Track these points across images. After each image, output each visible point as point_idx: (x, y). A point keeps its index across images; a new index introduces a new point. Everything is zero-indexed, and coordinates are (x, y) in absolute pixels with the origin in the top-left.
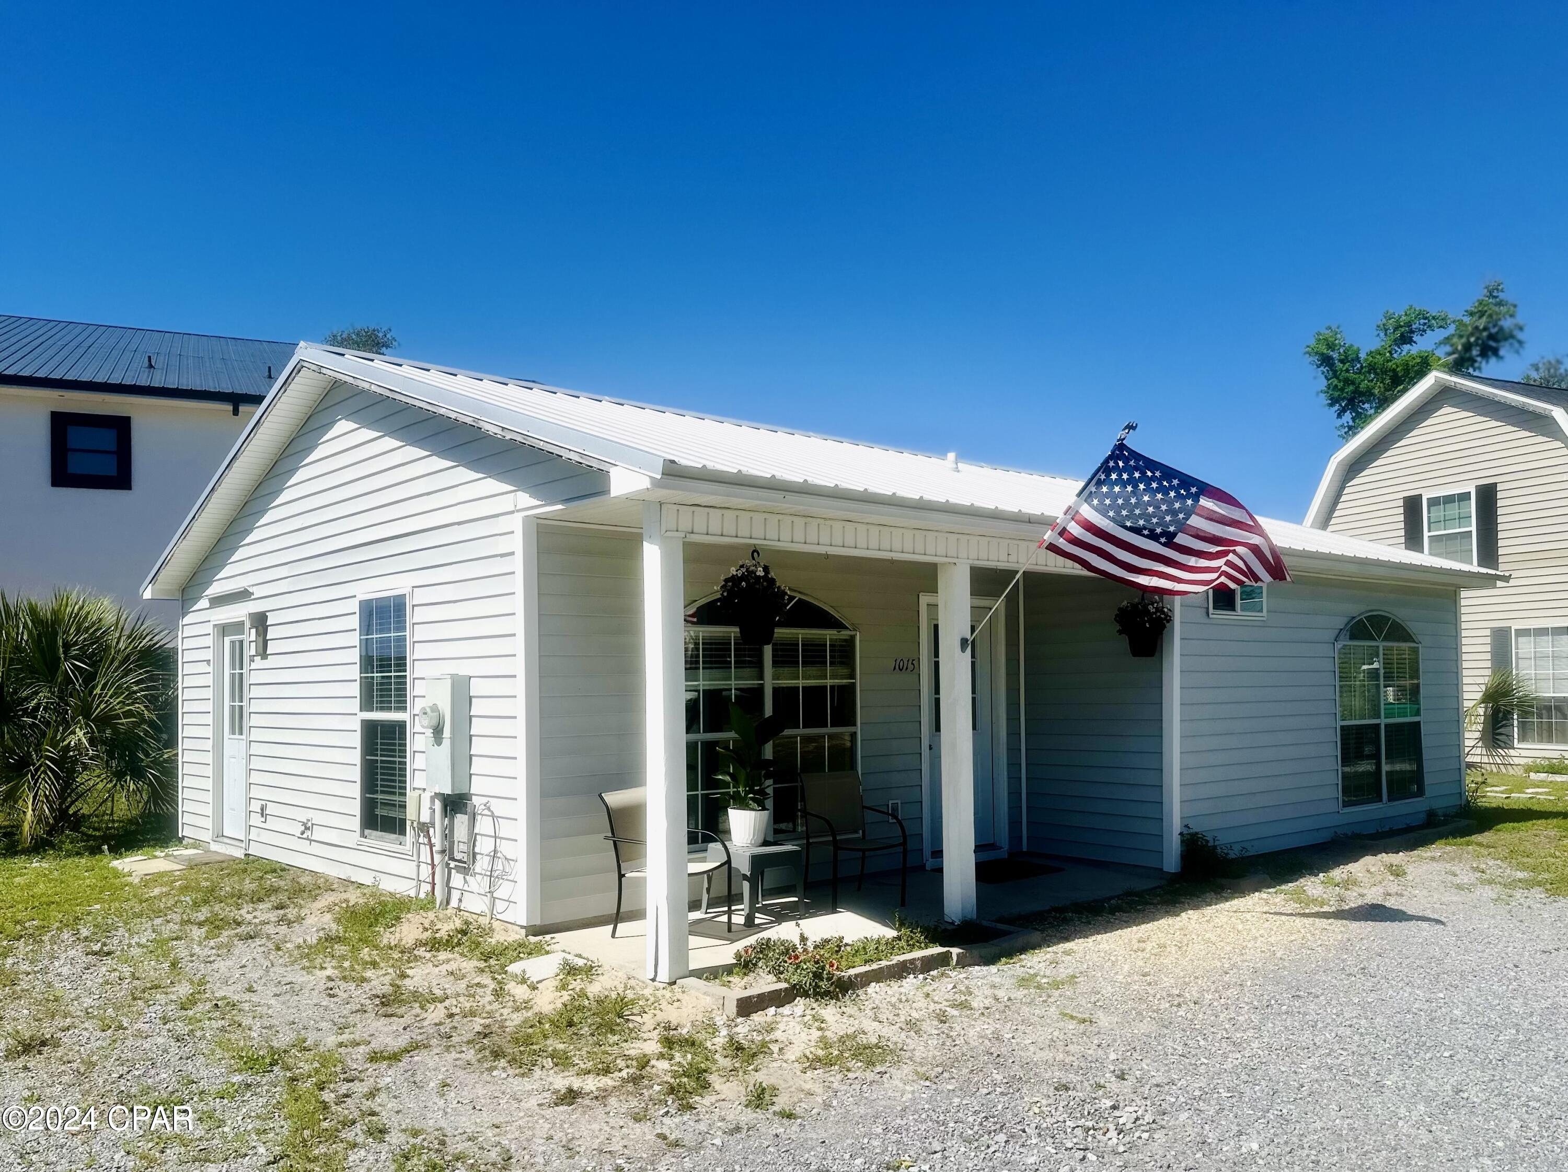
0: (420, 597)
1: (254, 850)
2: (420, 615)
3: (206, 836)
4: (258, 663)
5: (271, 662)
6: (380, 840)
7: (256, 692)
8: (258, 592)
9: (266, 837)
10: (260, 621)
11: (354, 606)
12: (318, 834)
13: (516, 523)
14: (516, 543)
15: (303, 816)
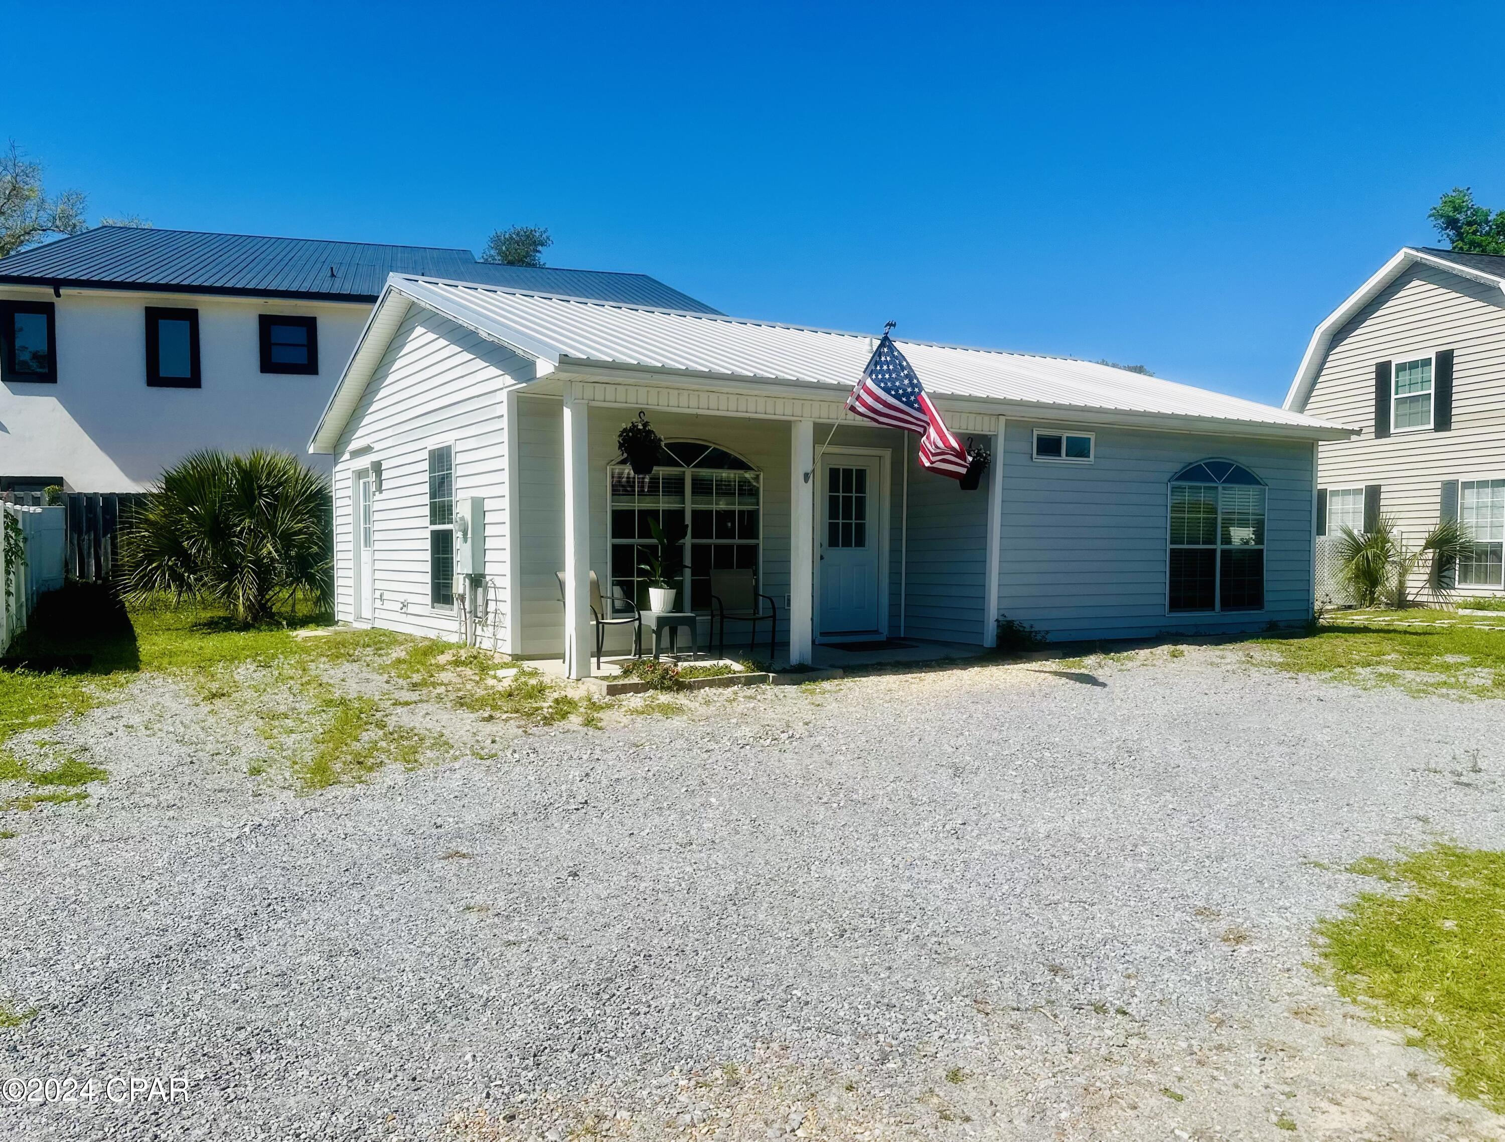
0: (459, 446)
1: (378, 624)
2: (459, 459)
3: (350, 618)
4: (378, 496)
5: (385, 495)
6: (442, 610)
7: (377, 516)
8: (377, 447)
9: (384, 615)
10: (377, 467)
11: (425, 455)
12: (411, 609)
13: (503, 396)
14: (503, 409)
15: (402, 597)
